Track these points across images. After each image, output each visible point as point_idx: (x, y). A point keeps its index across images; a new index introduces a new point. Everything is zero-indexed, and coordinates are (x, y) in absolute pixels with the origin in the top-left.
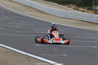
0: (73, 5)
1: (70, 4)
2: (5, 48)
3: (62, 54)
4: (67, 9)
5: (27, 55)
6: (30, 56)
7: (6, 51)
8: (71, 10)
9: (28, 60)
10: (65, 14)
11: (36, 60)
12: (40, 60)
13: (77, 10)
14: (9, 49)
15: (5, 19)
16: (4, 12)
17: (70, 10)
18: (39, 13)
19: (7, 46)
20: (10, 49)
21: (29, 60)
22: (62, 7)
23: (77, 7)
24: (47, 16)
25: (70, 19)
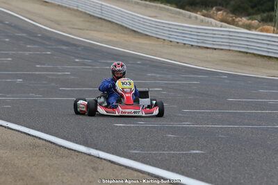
0: (220, 10)
1: (212, 7)
2: (29, 135)
3: (189, 150)
4: (202, 21)
5: (89, 155)
6: (98, 158)
7: (30, 145)
8: (214, 24)
9: (93, 168)
10: (198, 35)
11: (117, 166)
12: (127, 167)
13: (233, 23)
14: (40, 138)
15: (27, 53)
16: (24, 35)
17: (211, 23)
18: (123, 35)
19: (32, 129)
20: (43, 139)
21: (95, 169)
22: (190, 17)
23: (231, 15)
24: (148, 42)
25: (211, 51)
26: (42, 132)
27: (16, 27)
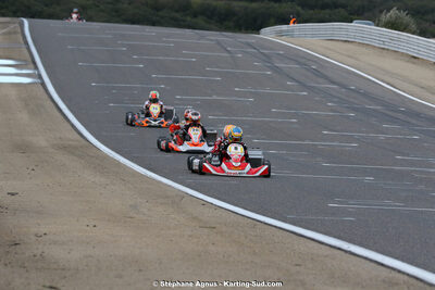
7: (384, 281)
14: (399, 271)
15: (382, 137)
19: (387, 255)
20: (404, 273)
26: (403, 261)
27: (366, 95)
